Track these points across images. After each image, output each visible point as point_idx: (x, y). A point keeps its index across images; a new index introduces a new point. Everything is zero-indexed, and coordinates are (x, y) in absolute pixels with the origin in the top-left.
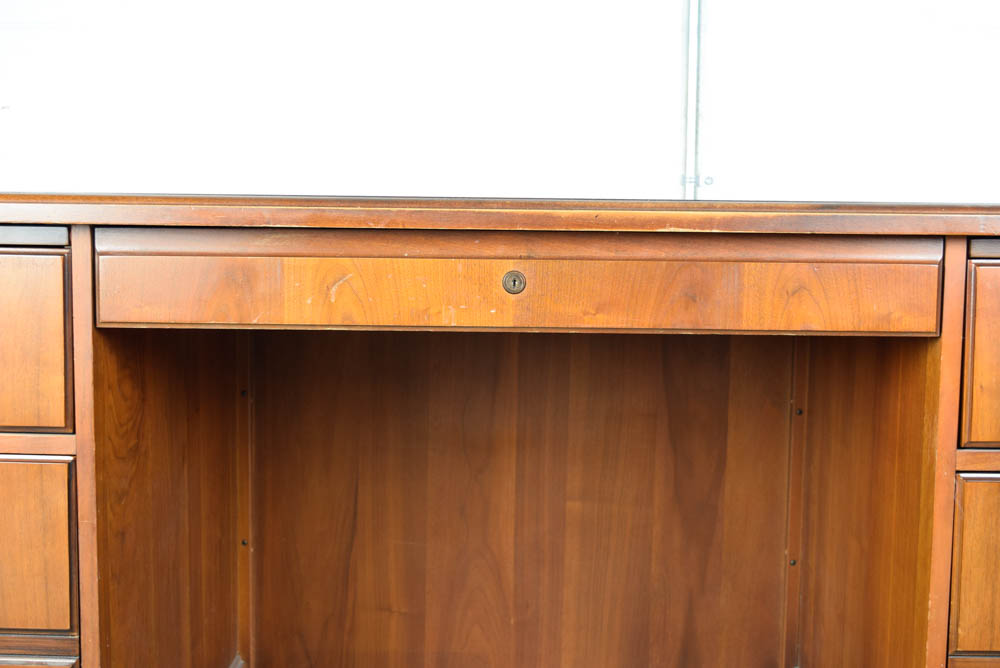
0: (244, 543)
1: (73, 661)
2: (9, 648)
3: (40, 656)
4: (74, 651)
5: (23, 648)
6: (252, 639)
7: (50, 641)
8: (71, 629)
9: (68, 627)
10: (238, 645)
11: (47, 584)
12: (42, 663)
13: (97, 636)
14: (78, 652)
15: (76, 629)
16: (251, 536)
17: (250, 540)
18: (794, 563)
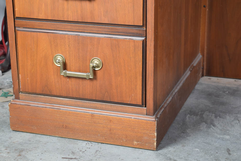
0: (204, 7)
1: (143, 39)
2: (119, 32)
3: (130, 36)
4: (144, 34)
5: (124, 33)
6: (206, 47)
7: (134, 30)
8: (143, 26)
9: (142, 25)
10: (200, 49)
11: (134, 6)
12: (131, 39)
13: (153, 29)
14: (145, 35)
15: (145, 26)
16: (207, 3)
17: (207, 5)
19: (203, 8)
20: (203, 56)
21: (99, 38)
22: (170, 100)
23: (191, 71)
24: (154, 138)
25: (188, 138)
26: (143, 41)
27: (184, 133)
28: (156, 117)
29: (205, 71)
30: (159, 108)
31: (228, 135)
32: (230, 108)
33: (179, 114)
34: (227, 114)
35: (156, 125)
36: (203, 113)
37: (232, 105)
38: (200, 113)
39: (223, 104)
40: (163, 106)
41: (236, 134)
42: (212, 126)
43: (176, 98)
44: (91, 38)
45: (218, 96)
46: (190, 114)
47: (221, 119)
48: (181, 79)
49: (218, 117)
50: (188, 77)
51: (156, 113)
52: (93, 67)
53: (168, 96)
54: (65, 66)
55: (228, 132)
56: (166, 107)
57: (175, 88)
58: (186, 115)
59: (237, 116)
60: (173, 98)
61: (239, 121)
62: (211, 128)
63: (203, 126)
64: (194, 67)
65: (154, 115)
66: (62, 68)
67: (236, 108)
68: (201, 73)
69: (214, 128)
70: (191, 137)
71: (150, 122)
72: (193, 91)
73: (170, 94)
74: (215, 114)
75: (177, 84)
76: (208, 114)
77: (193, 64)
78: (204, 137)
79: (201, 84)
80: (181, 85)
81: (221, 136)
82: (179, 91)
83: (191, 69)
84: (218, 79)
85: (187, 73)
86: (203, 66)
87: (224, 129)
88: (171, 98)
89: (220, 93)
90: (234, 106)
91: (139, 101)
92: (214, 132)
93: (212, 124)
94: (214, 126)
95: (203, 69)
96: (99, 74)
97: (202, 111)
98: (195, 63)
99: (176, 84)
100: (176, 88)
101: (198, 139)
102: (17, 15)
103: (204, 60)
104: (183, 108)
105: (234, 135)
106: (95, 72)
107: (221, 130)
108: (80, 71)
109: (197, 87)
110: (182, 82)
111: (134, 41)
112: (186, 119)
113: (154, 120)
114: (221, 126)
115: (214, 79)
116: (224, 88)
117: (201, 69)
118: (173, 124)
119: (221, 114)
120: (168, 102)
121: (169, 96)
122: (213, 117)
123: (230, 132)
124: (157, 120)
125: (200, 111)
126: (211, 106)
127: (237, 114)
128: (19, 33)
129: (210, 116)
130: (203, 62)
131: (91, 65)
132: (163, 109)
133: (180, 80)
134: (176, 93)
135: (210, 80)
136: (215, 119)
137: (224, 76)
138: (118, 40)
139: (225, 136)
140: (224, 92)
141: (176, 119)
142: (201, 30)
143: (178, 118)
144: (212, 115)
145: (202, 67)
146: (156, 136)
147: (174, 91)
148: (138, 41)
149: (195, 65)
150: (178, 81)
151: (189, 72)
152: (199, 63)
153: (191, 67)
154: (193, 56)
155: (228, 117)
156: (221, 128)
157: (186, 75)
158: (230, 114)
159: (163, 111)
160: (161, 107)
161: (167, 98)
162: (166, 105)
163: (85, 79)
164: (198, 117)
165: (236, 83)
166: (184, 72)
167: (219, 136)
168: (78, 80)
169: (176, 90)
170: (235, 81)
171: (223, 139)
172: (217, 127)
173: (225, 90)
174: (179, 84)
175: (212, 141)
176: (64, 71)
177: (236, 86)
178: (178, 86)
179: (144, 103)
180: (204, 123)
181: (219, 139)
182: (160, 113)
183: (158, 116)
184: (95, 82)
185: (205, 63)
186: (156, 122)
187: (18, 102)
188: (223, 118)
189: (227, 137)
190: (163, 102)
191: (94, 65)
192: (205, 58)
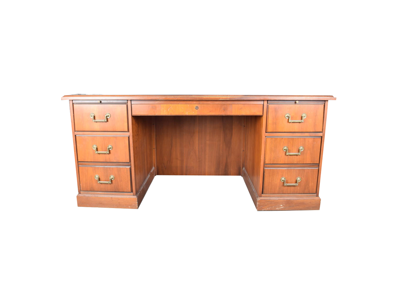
2: (120, 165)
3: (125, 166)
5: (122, 165)
6: (156, 164)
7: (126, 164)
10: (154, 165)
11: (126, 155)
13: (133, 163)
14: (131, 166)
15: (130, 162)
18: (244, 151)
19: (153, 149)
20: (155, 168)
21: (113, 168)
22: (142, 188)
24: (137, 204)
26: (130, 168)
28: (137, 196)
35: (137, 199)
44: (109, 168)
50: (149, 178)
51: (137, 194)
52: (111, 179)
54: (99, 179)
66: (98, 180)
71: (135, 198)
73: (142, 186)
79: (155, 179)
80: (146, 181)
82: (146, 184)
91: (130, 190)
95: (155, 173)
96: (113, 182)
98: (152, 171)
102: (79, 161)
106: (112, 181)
108: (105, 181)
111: (126, 168)
128: (80, 167)
131: (110, 178)
132: (139, 192)
133: (146, 179)
138: (119, 168)
145: (155, 172)
148: (128, 168)
149: (152, 172)
151: (150, 175)
152: (154, 171)
153: (150, 173)
154: (151, 168)
163: (108, 184)
166: (148, 175)
168: (105, 184)
169: (144, 184)
176: (99, 181)
179: (132, 191)
184: (112, 185)
185: (156, 170)
187: (80, 195)
190: (139, 189)
191: (111, 178)
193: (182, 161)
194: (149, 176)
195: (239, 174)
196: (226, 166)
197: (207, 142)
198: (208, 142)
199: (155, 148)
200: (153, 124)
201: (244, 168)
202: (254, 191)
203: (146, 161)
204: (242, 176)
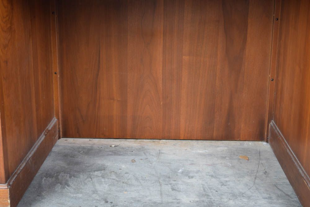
0: (55, 73)
6: (60, 111)
10: (55, 113)
16: (58, 70)
17: (58, 72)
18: (273, 80)
19: (54, 75)
20: (58, 119)
22: (23, 166)
23: (46, 135)
24: (7, 205)
25: (43, 200)
27: (39, 196)
28: (9, 185)
29: (61, 133)
30: (12, 175)
31: (81, 193)
32: (84, 167)
33: (35, 178)
34: (81, 173)
35: (9, 192)
36: (58, 174)
37: (86, 163)
38: (56, 174)
39: (77, 163)
40: (16, 173)
41: (88, 192)
42: (67, 187)
43: (30, 163)
45: (73, 156)
46: (45, 177)
47: (75, 178)
48: (36, 143)
49: (73, 177)
50: (42, 142)
51: (8, 181)
53: (21, 162)
55: (81, 190)
56: (20, 173)
57: (28, 154)
58: (42, 178)
59: (90, 174)
60: (26, 163)
61: (91, 178)
62: (66, 188)
63: (58, 187)
64: (49, 131)
65: (6, 183)
67: (89, 166)
68: (57, 135)
69: (68, 188)
70: (46, 199)
71: (3, 190)
72: (50, 154)
73: (23, 160)
74: (69, 174)
75: (31, 150)
76: (63, 175)
77: (48, 128)
78: (58, 198)
79: (58, 146)
80: (35, 149)
81: (74, 195)
82: (33, 156)
83: (46, 133)
84: (74, 140)
85: (41, 138)
86: (59, 128)
87: (77, 188)
88: (25, 164)
89: (76, 153)
90: (87, 165)
92: (68, 192)
93: (66, 184)
94: (68, 186)
95: (59, 131)
97: (57, 173)
98: (50, 127)
99: (29, 150)
100: (30, 153)
101: (53, 201)
103: (59, 123)
104: (39, 171)
105: (86, 193)
107: (75, 189)
109: (54, 149)
110: (37, 147)
112: (42, 182)
113: (7, 187)
114: (75, 185)
115: (71, 140)
116: (79, 148)
117: (57, 132)
118: (29, 189)
119: (75, 173)
120: (21, 168)
121: (23, 162)
122: (68, 178)
123: (83, 191)
124: (9, 187)
125: (55, 172)
126: (66, 167)
127: (90, 172)
129: (65, 177)
130: (59, 125)
132: (16, 175)
133: (34, 145)
134: (29, 159)
135: (66, 141)
136: (69, 179)
137: (80, 136)
139: (78, 194)
140: (79, 152)
141: (32, 183)
142: (54, 95)
143: (34, 182)
144: (67, 176)
145: (58, 130)
146: (9, 203)
147: (28, 156)
149: (50, 129)
150: (32, 147)
151: (44, 136)
152: (55, 126)
153: (46, 132)
154: (48, 119)
155: (81, 176)
156: (75, 187)
157: (40, 139)
158: (83, 173)
159: (16, 178)
160: (14, 174)
161: (21, 164)
162: (19, 172)
164: (54, 179)
165: (90, 142)
166: (38, 138)
167: (72, 196)
169: (30, 156)
170: (90, 140)
171: (76, 198)
172: (71, 187)
173: (80, 150)
174: (34, 149)
175: (66, 201)
177: (90, 146)
178: (33, 150)
180: (59, 184)
181: (73, 198)
182: (13, 180)
183: (11, 183)
185: (61, 126)
186: (8, 189)
188: (77, 178)
189: (80, 195)
190: (16, 169)
192: (60, 122)
193: (124, 104)
194: (42, 137)
195: (260, 137)
196: (230, 116)
197: (184, 57)
198: (186, 58)
199: (58, 71)
200: (53, 13)
201: (272, 123)
202: (303, 175)
203: (34, 100)
204: (267, 142)
